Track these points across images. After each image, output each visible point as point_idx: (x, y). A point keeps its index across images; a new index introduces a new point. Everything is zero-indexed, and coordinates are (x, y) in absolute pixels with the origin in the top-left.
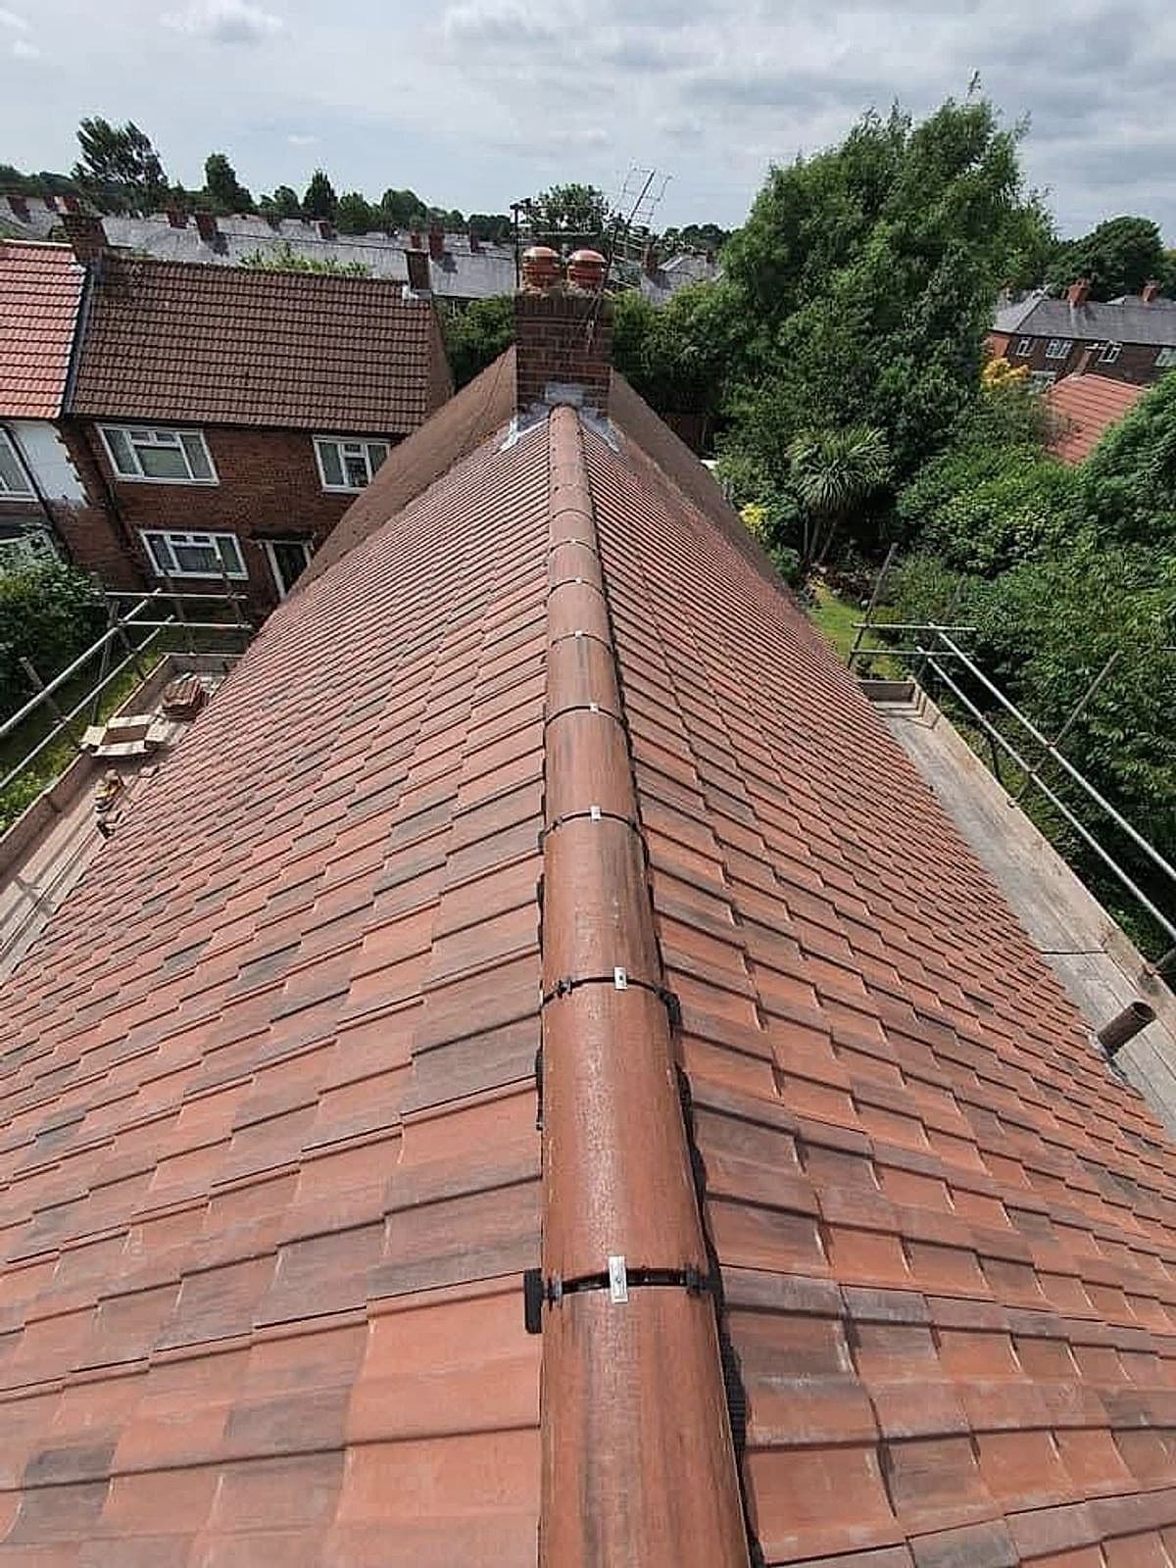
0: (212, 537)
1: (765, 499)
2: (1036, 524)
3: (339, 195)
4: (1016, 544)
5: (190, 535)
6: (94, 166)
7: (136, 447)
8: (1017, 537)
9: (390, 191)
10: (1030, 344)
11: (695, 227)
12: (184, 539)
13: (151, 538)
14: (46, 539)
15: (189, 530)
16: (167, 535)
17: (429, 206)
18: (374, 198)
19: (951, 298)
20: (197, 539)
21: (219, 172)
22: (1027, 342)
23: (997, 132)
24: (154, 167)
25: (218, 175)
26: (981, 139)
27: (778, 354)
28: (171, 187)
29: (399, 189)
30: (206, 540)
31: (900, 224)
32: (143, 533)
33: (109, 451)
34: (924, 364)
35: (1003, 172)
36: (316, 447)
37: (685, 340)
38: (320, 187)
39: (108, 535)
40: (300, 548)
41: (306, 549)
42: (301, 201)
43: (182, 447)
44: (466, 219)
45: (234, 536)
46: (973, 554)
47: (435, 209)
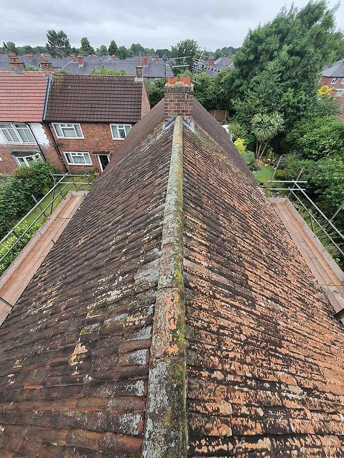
0: (83, 153)
1: (244, 137)
2: (333, 143)
3: (118, 47)
4: (326, 150)
5: (77, 153)
6: (51, 44)
7: (62, 129)
8: (326, 148)
9: (133, 44)
10: (336, 80)
11: (226, 48)
12: (75, 154)
13: (66, 154)
14: (39, 155)
15: (76, 151)
16: (70, 153)
17: (144, 48)
18: (128, 47)
19: (308, 69)
20: (78, 154)
21: (85, 43)
22: (335, 79)
23: (328, 10)
24: (67, 43)
25: (84, 43)
26: (321, 13)
27: (250, 91)
28: (71, 48)
29: (136, 43)
30: (81, 154)
31: (291, 46)
32: (64, 153)
33: (55, 130)
34: (298, 91)
35: (328, 23)
36: (111, 127)
37: (220, 87)
38: (113, 45)
39: (55, 153)
40: (107, 156)
41: (108, 157)
42: (108, 50)
43: (74, 128)
44: (155, 51)
45: (88, 153)
46: (311, 154)
47: (146, 49)
